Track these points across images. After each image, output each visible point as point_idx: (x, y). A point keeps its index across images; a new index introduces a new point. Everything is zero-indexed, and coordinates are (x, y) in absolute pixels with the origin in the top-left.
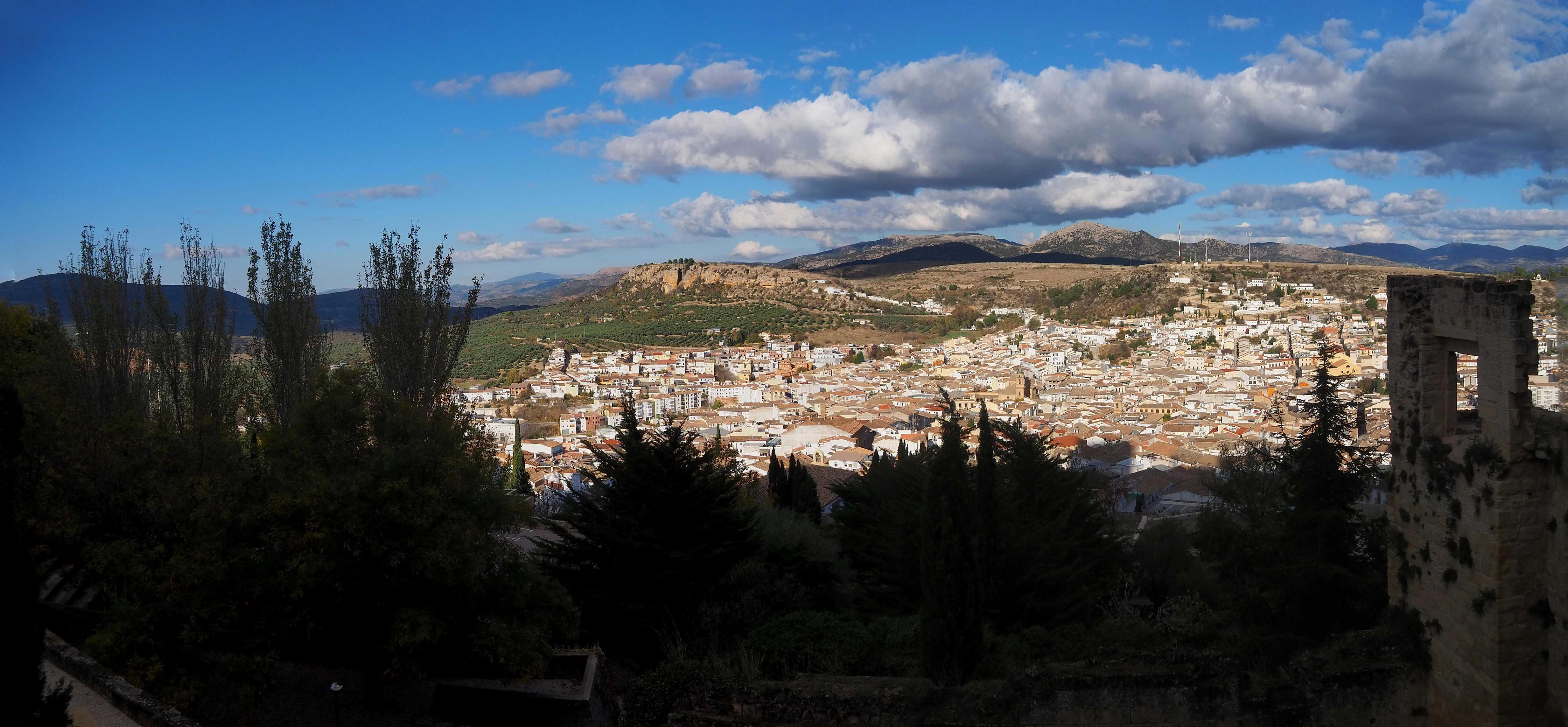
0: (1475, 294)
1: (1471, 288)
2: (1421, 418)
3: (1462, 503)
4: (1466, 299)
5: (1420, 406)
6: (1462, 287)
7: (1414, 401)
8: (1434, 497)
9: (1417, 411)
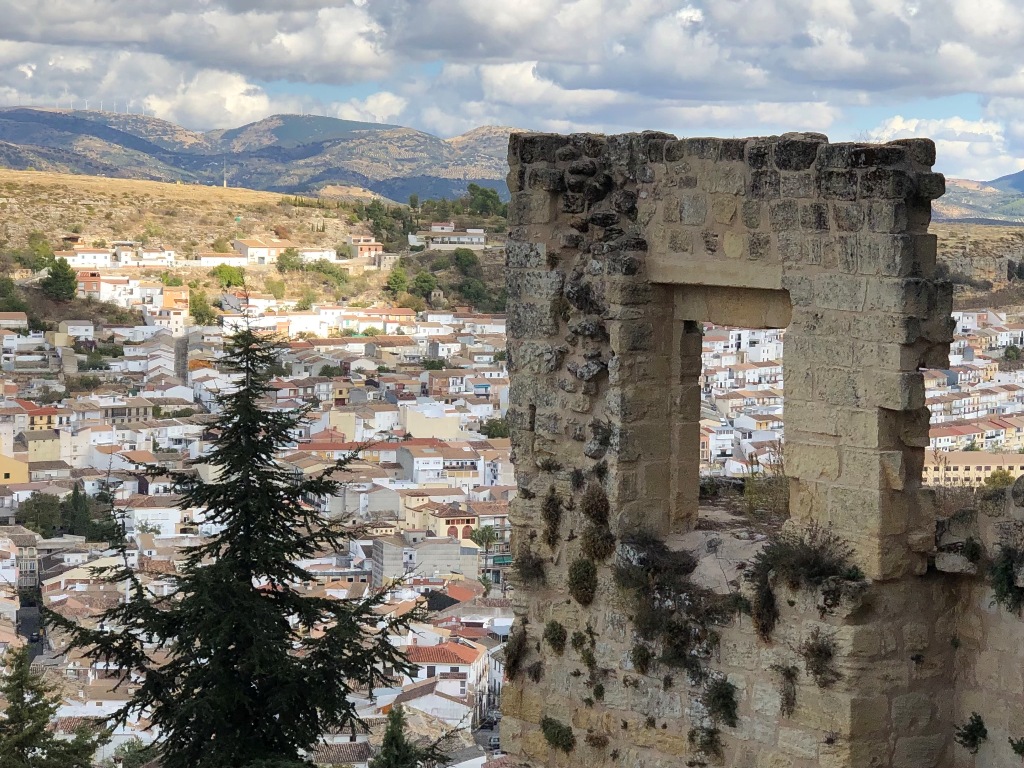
0: (783, 173)
1: (771, 159)
2: (612, 488)
3: (740, 685)
4: (755, 187)
5: (611, 458)
6: (741, 157)
7: (591, 445)
8: (652, 680)
9: (601, 471)
